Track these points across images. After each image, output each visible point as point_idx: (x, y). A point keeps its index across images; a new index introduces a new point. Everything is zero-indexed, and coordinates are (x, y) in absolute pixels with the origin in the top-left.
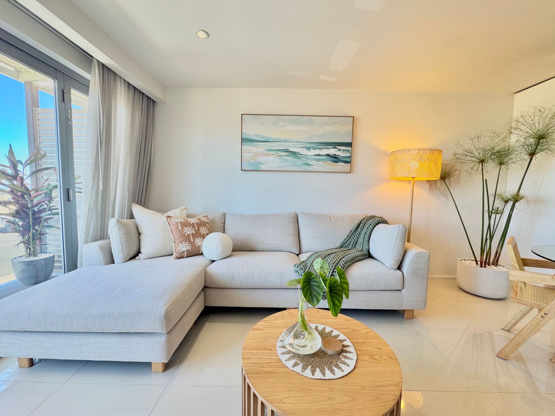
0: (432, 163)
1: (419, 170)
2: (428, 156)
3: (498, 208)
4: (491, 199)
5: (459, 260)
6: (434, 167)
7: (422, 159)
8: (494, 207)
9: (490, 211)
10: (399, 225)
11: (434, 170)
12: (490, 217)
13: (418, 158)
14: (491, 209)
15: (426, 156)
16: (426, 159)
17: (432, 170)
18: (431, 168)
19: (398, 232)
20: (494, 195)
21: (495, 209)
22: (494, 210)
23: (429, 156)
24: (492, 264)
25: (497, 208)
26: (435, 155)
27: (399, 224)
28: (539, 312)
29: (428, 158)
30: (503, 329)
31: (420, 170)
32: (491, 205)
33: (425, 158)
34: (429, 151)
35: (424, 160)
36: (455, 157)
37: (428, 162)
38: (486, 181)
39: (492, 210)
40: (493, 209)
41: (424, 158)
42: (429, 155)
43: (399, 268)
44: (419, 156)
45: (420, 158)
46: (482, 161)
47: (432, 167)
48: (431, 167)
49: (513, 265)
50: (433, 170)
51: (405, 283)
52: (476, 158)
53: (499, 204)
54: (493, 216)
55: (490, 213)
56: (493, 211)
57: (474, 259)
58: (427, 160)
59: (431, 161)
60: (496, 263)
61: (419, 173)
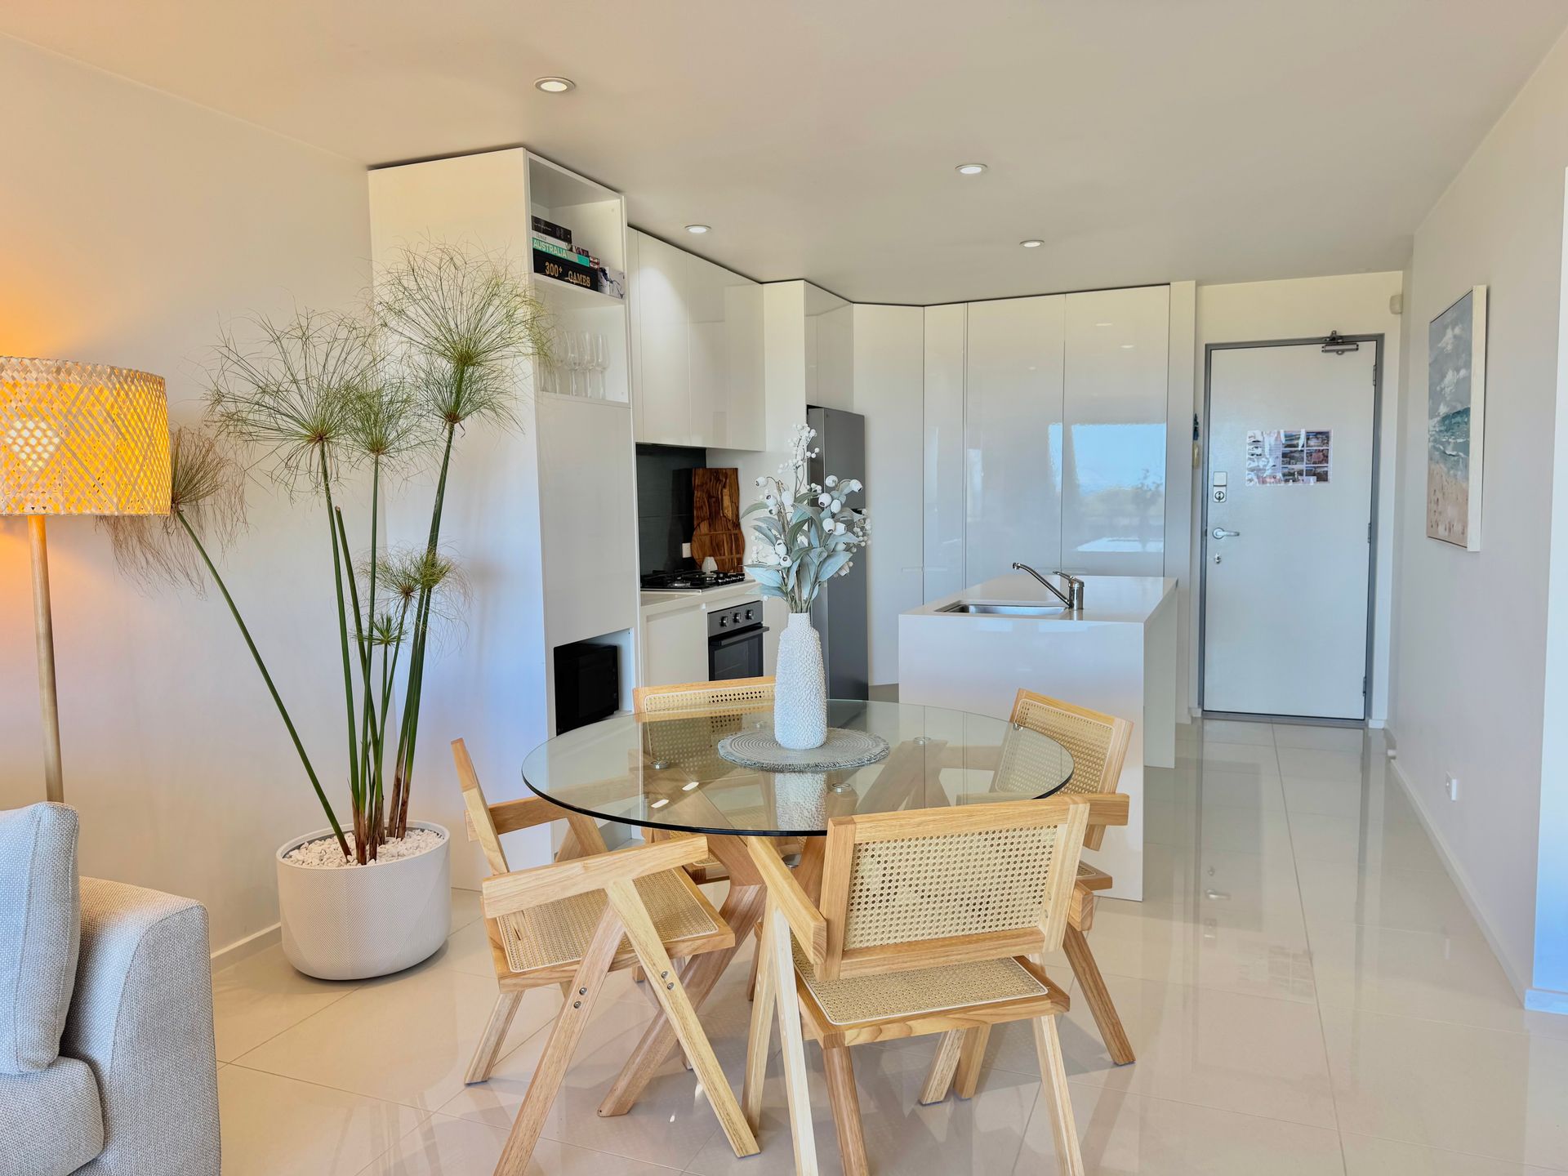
0: (130, 440)
1: (71, 478)
2: (108, 407)
3: (389, 620)
4: (363, 584)
5: (279, 853)
6: (141, 459)
7: (80, 419)
8: (377, 617)
9: (365, 633)
10: (34, 814)
11: (142, 474)
12: (366, 662)
13: (60, 412)
14: (365, 625)
15: (98, 407)
16: (100, 420)
17: (135, 475)
18: (130, 466)
19: (34, 854)
20: (369, 569)
21: (380, 625)
22: (378, 629)
23: (112, 407)
24: (391, 834)
25: (385, 620)
26: (141, 402)
27: (31, 808)
28: (566, 995)
29: (109, 414)
30: (469, 1085)
31: (76, 478)
32: (364, 611)
33: (95, 413)
34: (109, 377)
35: (92, 426)
36: (219, 408)
37: (112, 437)
38: (339, 513)
39: (371, 631)
40: (372, 624)
41: (90, 413)
42: (112, 399)
43: (69, 1045)
44: (64, 403)
45: (69, 412)
46: (320, 437)
47: (134, 460)
48: (126, 459)
49: (490, 860)
50: (139, 476)
51: (113, 1112)
52: (299, 422)
53: (389, 603)
54: (378, 651)
55: (366, 644)
56: (376, 633)
57: (331, 830)
58: (106, 428)
59: (123, 430)
60: (400, 828)
61: (72, 492)
